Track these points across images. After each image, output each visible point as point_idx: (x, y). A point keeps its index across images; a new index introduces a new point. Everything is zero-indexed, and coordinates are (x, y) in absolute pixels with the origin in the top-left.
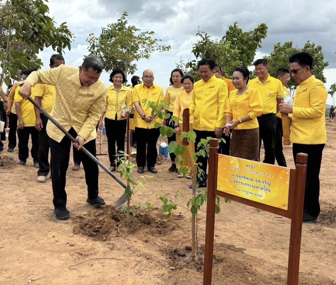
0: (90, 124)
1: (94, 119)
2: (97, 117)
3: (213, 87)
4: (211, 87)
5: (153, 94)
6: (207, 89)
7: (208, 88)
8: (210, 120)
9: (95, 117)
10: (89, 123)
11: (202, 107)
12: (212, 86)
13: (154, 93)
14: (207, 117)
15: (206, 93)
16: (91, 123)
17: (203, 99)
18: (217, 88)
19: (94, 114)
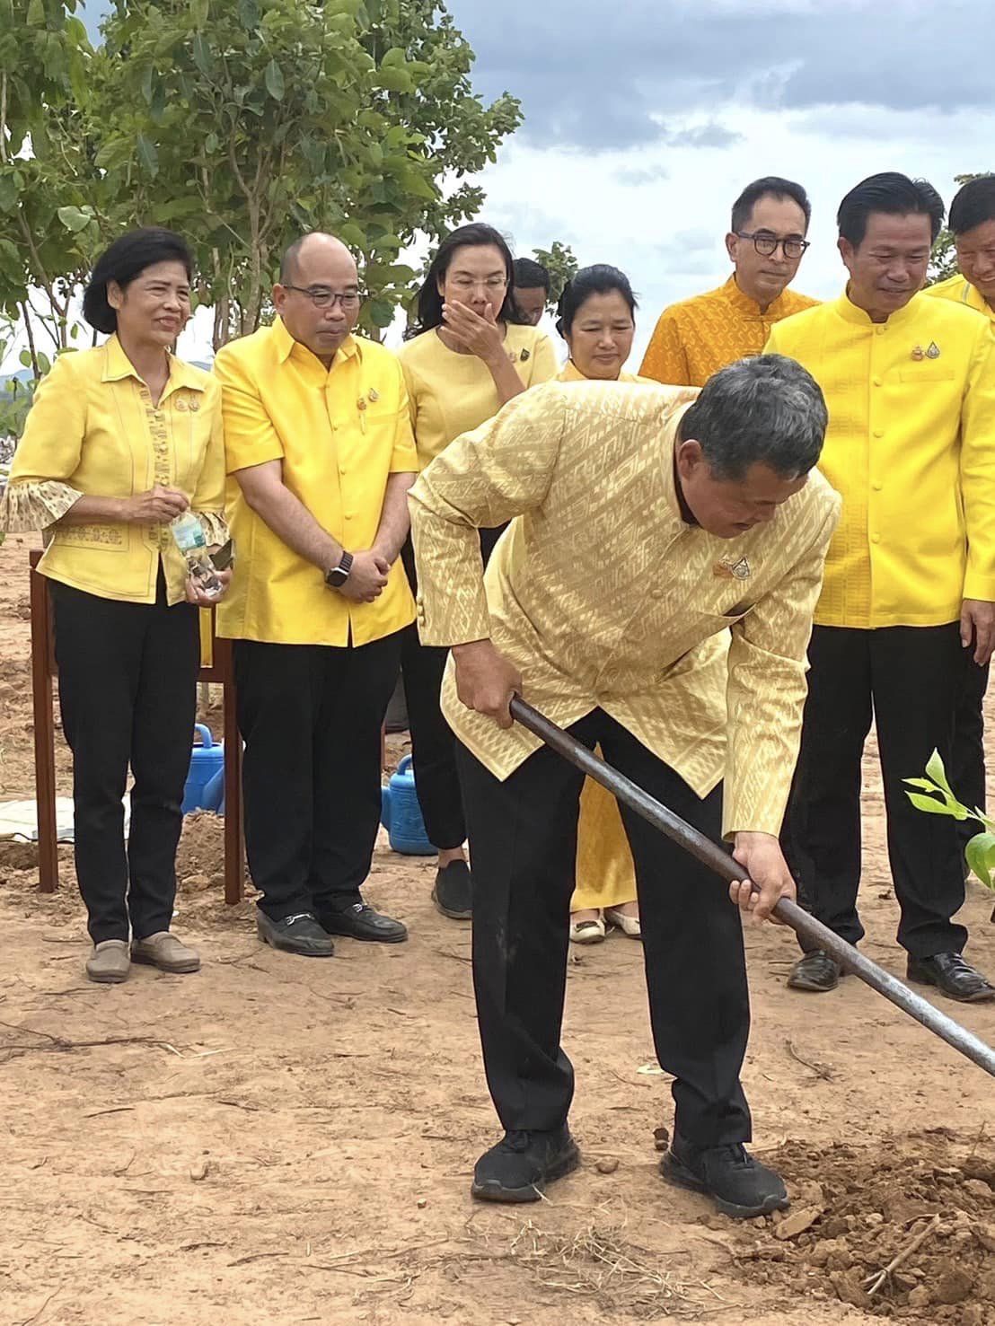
0: (771, 738)
1: (777, 702)
2: (792, 683)
3: (933, 355)
4: (917, 356)
5: (361, 406)
6: (893, 365)
7: (900, 361)
8: (926, 561)
9: (779, 684)
10: (761, 736)
11: (874, 482)
12: (925, 348)
13: (364, 393)
14: (913, 544)
15: (893, 390)
16: (773, 728)
17: (874, 429)
18: (955, 358)
19: (770, 662)
